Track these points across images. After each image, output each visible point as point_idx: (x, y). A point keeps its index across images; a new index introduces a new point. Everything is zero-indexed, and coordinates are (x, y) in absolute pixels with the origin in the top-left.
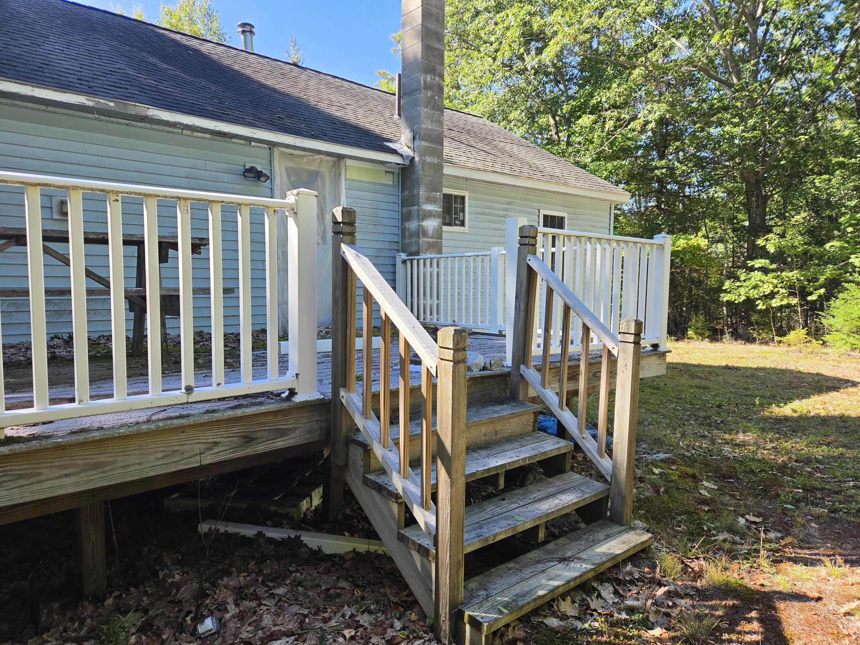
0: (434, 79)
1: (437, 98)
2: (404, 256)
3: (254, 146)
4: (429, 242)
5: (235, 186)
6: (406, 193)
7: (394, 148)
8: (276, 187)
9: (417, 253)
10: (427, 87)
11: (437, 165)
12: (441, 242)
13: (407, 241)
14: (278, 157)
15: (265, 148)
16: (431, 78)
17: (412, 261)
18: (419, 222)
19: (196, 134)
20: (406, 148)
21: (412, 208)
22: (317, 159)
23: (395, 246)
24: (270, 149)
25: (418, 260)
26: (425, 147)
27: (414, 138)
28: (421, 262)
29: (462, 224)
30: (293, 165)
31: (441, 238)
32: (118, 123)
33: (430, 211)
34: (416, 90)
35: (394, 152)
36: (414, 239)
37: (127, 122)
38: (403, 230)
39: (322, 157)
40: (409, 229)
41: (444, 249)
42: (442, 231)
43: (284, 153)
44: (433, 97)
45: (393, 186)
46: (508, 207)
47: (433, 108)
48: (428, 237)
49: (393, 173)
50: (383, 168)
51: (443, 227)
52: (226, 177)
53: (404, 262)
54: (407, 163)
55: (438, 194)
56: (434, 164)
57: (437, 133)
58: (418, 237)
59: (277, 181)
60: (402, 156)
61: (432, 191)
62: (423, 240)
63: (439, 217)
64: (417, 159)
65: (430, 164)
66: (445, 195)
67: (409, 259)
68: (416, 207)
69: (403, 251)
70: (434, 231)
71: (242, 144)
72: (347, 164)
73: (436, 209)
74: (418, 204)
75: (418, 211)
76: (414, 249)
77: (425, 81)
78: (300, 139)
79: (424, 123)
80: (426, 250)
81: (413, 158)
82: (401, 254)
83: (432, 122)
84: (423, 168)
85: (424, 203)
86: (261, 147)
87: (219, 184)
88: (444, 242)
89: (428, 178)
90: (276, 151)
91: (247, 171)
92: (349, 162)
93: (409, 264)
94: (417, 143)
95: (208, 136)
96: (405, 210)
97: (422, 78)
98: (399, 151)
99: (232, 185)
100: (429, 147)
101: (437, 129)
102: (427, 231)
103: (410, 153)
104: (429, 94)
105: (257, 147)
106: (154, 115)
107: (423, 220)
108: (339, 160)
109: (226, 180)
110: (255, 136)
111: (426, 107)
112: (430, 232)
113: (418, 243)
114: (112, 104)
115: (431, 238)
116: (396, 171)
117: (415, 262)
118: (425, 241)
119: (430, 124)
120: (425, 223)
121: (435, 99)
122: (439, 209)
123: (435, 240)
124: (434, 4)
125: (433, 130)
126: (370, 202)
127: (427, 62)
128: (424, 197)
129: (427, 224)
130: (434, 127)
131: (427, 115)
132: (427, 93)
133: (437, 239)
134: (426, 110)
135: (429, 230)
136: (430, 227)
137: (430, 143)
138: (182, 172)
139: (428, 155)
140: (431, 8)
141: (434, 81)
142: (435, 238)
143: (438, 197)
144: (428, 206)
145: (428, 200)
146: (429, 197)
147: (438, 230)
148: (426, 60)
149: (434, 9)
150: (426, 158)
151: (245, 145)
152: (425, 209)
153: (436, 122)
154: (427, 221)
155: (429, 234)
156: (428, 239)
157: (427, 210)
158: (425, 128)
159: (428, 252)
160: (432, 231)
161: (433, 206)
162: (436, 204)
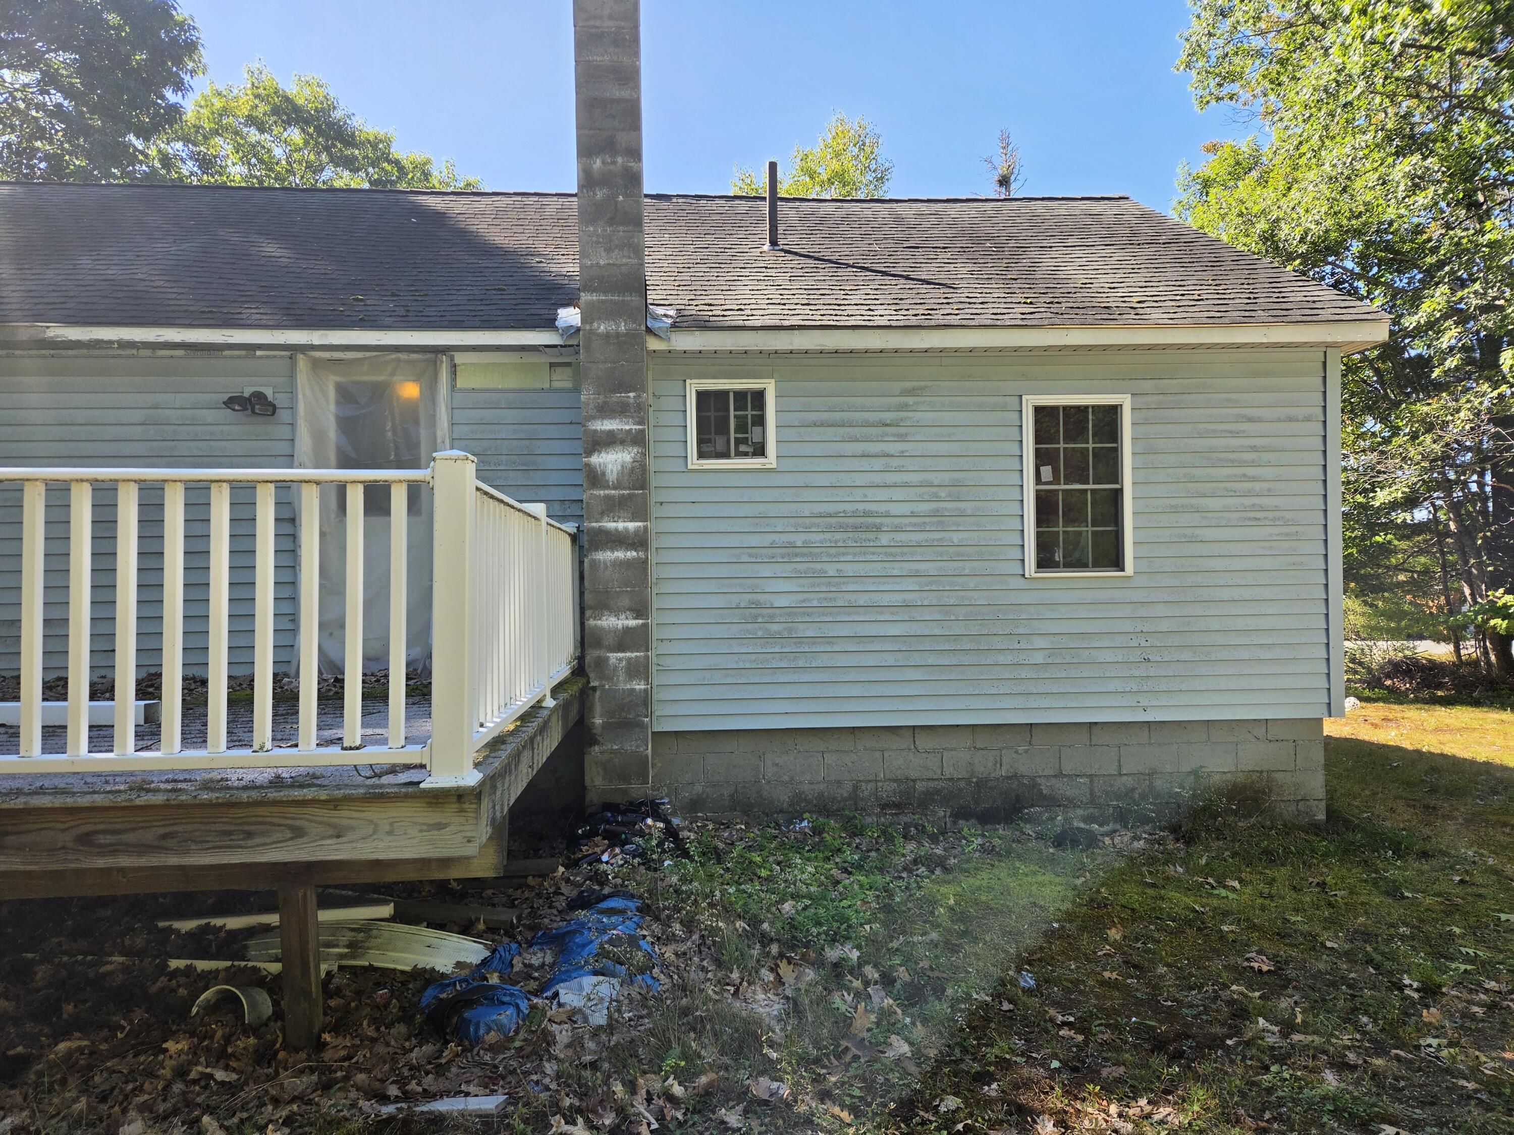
0: (614, 163)
1: (621, 198)
3: (261, 357)
4: (608, 498)
5: (226, 428)
8: (300, 421)
10: (592, 182)
11: (627, 335)
12: (644, 497)
14: (304, 368)
15: (282, 357)
16: (603, 162)
18: (583, 457)
19: (160, 352)
22: (387, 362)
24: (291, 357)
26: (593, 303)
29: (760, 451)
30: (338, 378)
31: (644, 487)
33: (611, 433)
39: (400, 355)
42: (644, 471)
43: (319, 360)
44: (610, 199)
45: (571, 389)
46: (910, 400)
47: (612, 222)
48: (608, 487)
49: (570, 365)
52: (210, 415)
54: (566, 340)
55: (632, 395)
56: (618, 335)
57: (624, 269)
59: (305, 409)
61: (614, 391)
62: (593, 495)
63: (635, 442)
65: (607, 336)
70: (621, 473)
71: (239, 357)
72: (457, 362)
73: (627, 427)
77: (587, 172)
79: (587, 257)
80: (602, 513)
83: (608, 250)
84: (587, 347)
85: (592, 418)
86: (275, 357)
87: (198, 428)
89: (601, 366)
90: (302, 359)
92: (459, 358)
95: (180, 353)
97: (580, 168)
99: (221, 428)
100: (602, 301)
101: (624, 261)
102: (603, 474)
104: (604, 193)
105: (267, 357)
107: (590, 454)
109: (210, 420)
110: (231, 341)
111: (593, 221)
112: (612, 477)
115: (615, 488)
118: (599, 497)
119: (603, 254)
120: (596, 459)
121: (616, 203)
122: (634, 427)
123: (626, 492)
124: (607, 12)
125: (614, 265)
126: (512, 427)
127: (592, 132)
128: (591, 406)
129: (601, 460)
130: (617, 257)
131: (594, 239)
132: (596, 194)
133: (630, 489)
134: (591, 229)
135: (608, 471)
136: (610, 466)
137: (605, 292)
138: (137, 416)
139: (599, 319)
140: (598, 23)
141: (611, 167)
142: (624, 489)
143: (632, 401)
144: (605, 422)
145: (605, 411)
146: (605, 402)
147: (632, 470)
148: (590, 129)
149: (608, 23)
150: (595, 325)
151: (246, 357)
152: (596, 431)
153: (621, 247)
154: (603, 455)
155: (607, 481)
156: (607, 492)
157: (603, 432)
158: (592, 267)
159: (606, 518)
160: (615, 473)
161: (618, 421)
162: (626, 417)
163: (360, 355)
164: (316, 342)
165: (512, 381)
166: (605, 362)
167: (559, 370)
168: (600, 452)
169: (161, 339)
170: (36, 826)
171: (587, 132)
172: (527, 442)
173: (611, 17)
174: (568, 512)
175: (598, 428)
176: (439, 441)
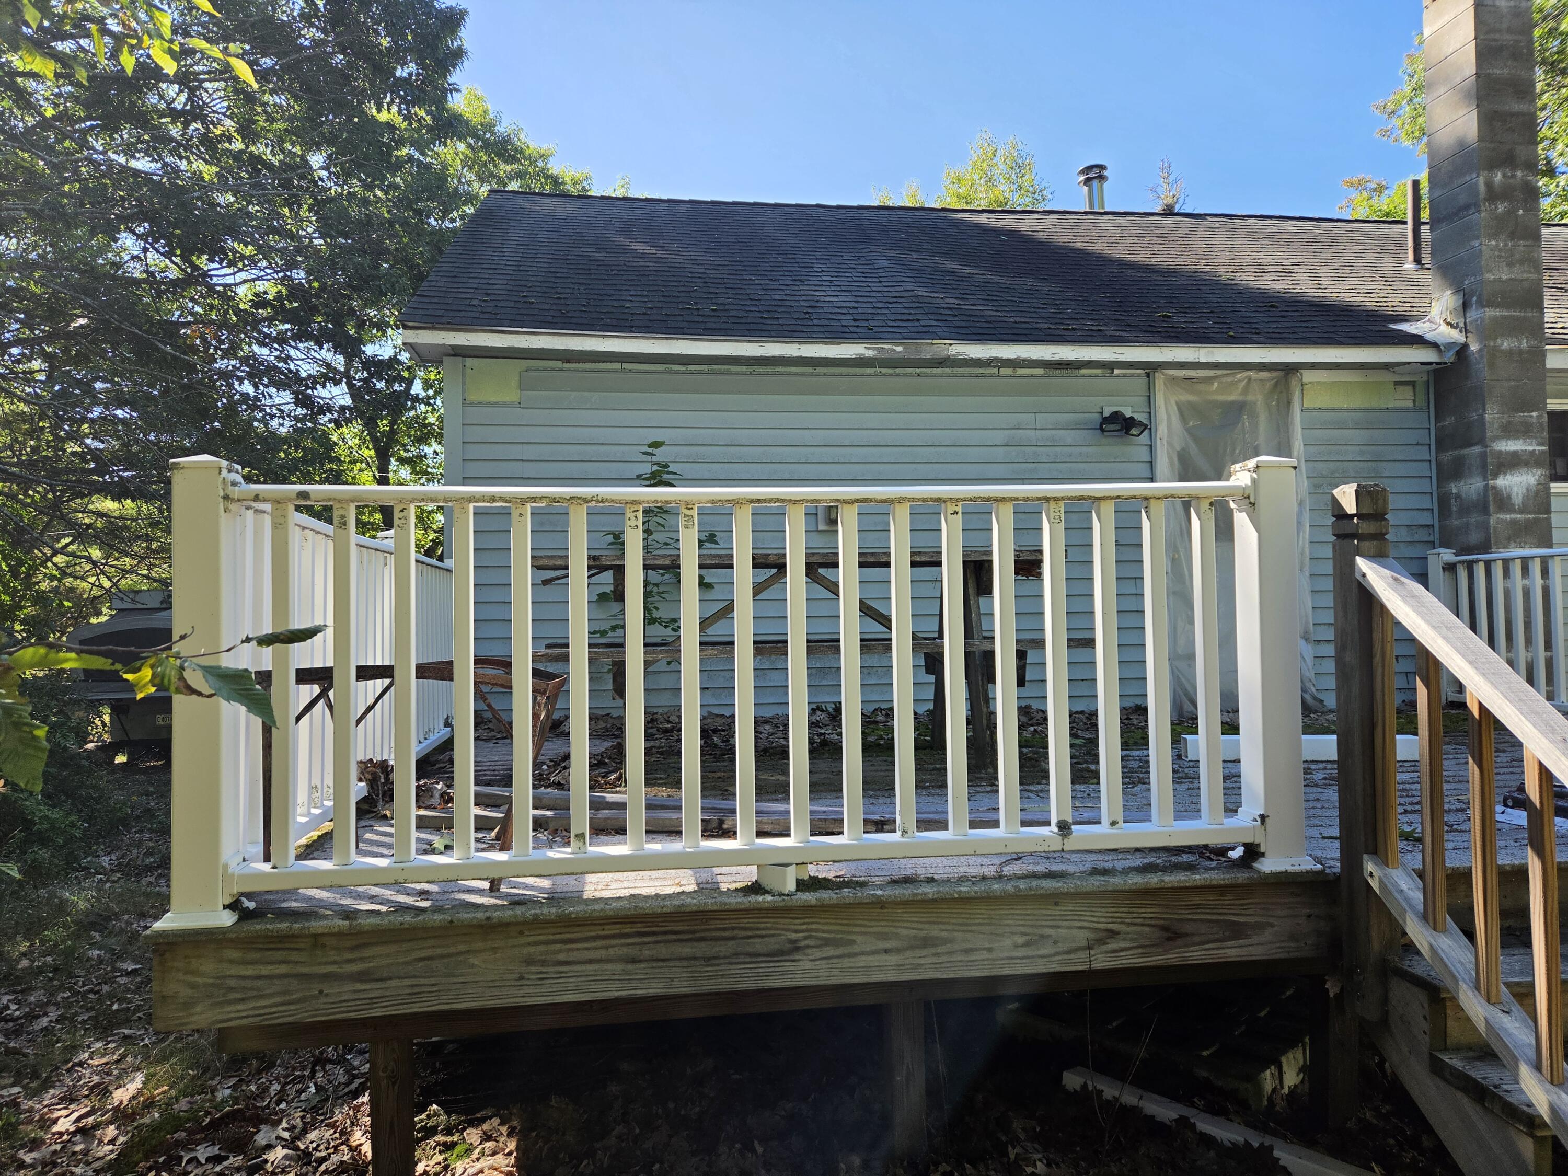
0: (1513, 176)
1: (1521, 212)
2: (1448, 555)
3: (1118, 376)
4: (1514, 522)
5: (1084, 449)
6: (1450, 421)
7: (1415, 332)
8: (1158, 441)
9: (1485, 547)
10: (1493, 195)
11: (1528, 352)
12: (1548, 520)
13: (1455, 522)
14: (1162, 387)
15: (1139, 375)
16: (1504, 176)
17: (1470, 566)
18: (1485, 479)
19: (1020, 372)
20: (1444, 329)
21: (1466, 451)
22: (1240, 381)
23: (1423, 535)
24: (1148, 375)
25: (1488, 564)
26: (1495, 319)
27: (1465, 306)
28: (1498, 569)
30: (1191, 398)
31: (1548, 511)
32: (905, 375)
33: (1515, 454)
34: (1467, 207)
35: (1417, 340)
36: (1474, 518)
37: (918, 370)
38: (1444, 502)
39: (1251, 373)
40: (1458, 496)
41: (1556, 536)
42: (1548, 494)
43: (1174, 378)
44: (1511, 212)
45: (1415, 409)
47: (1512, 236)
48: (1514, 511)
49: (1412, 384)
50: (1390, 377)
51: (1552, 485)
52: (1069, 436)
53: (1450, 568)
54: (1450, 357)
55: (1534, 414)
56: (1521, 352)
57: (1524, 285)
58: (1485, 511)
59: (1162, 430)
60: (1435, 345)
61: (1517, 411)
62: (1498, 519)
63: (1538, 464)
64: (1474, 347)
65: (1510, 353)
66: (1552, 414)
67: (1462, 562)
68: (1476, 449)
69: (1445, 544)
70: (1526, 497)
71: (1097, 376)
72: (1305, 380)
73: (1531, 448)
74: (1482, 441)
75: (1483, 456)
76: (1474, 537)
77: (1489, 185)
78: (1206, 350)
79: (1490, 271)
80: (1509, 539)
81: (1465, 346)
82: (1441, 550)
83: (1510, 265)
84: (1492, 365)
85: (1496, 438)
86: (1132, 375)
87: (1058, 449)
88: (1555, 519)
89: (1505, 384)
90: (1159, 379)
91: (1106, 420)
92: (1308, 376)
93: (1462, 574)
94: (1473, 314)
95: (1040, 371)
96: (1447, 456)
97: (1481, 180)
98: (1429, 336)
99: (1078, 449)
100: (1504, 317)
101: (1525, 276)
102: (1509, 497)
103: (1456, 336)
104: (1501, 208)
105: (1125, 375)
106: (958, 353)
107: (1495, 476)
108: (1287, 374)
109: (1069, 441)
110: (1122, 358)
111: (1494, 235)
112: (1517, 500)
113: (1485, 527)
114: (899, 349)
115: (1521, 512)
116: (1421, 378)
117: (1480, 570)
118: (1504, 521)
119: (1505, 269)
120: (1502, 482)
121: (1517, 216)
122: (1538, 448)
123: (1532, 516)
124: (1505, 26)
125: (1515, 280)
126: (1358, 448)
127: (1493, 145)
128: (1496, 426)
129: (1507, 483)
130: (1518, 273)
131: (1496, 253)
132: (1496, 208)
133: (1535, 513)
134: (1494, 243)
135: (1514, 495)
136: (1515, 489)
137: (1507, 308)
138: (999, 437)
139: (1503, 335)
140: (1497, 36)
141: (1511, 181)
142: (1530, 513)
143: (1534, 420)
144: (1510, 442)
145: (1509, 431)
146: (1509, 423)
147: (1537, 493)
148: (1492, 142)
149: (1507, 37)
150: (1499, 341)
151: (1102, 375)
152: (1500, 451)
153: (1522, 262)
154: (1508, 477)
155: (1513, 505)
156: (1513, 516)
157: (1507, 453)
158: (1495, 280)
159: (1513, 545)
160: (1520, 497)
161: (1521, 441)
162: (1529, 437)
163: (1209, 373)
164: (1203, 360)
165: (1357, 401)
166: (1509, 380)
167: (1400, 388)
168: (1505, 474)
171: (1490, 145)
172: (1372, 464)
173: (1509, 31)
175: (1503, 449)
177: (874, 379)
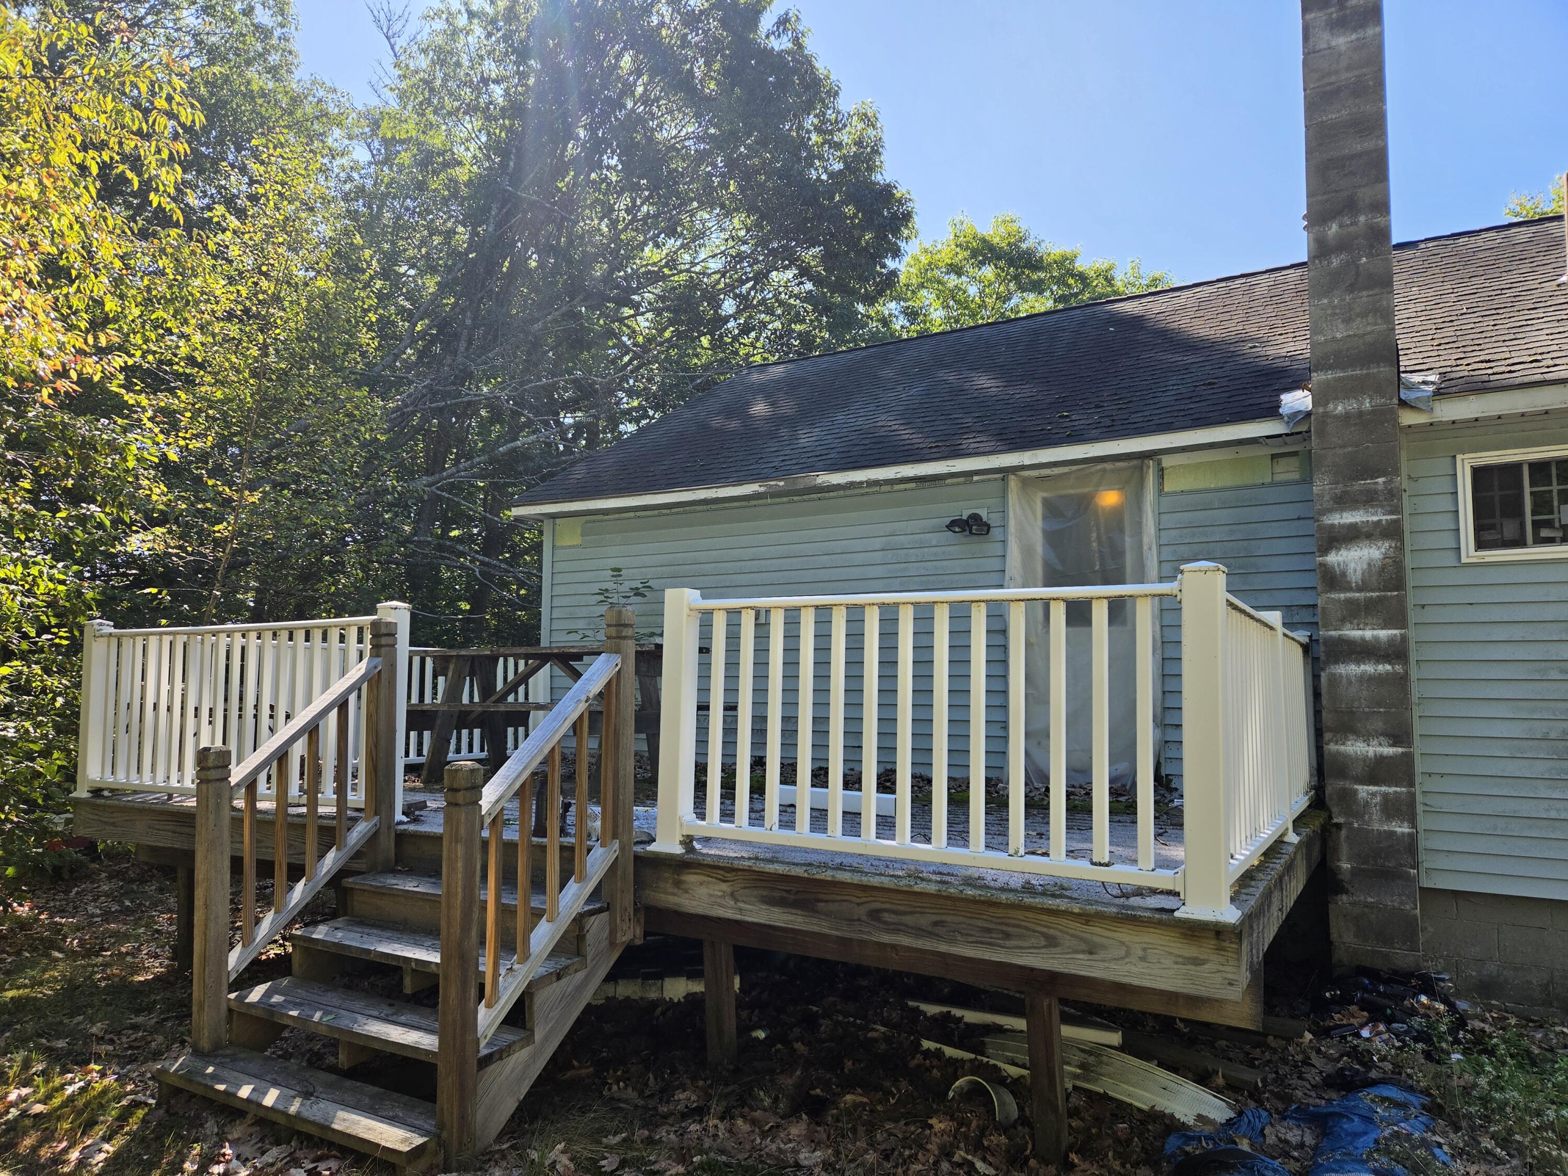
0: (1354, 223)
1: (1364, 260)
3: (977, 482)
4: (1349, 601)
5: (947, 549)
8: (1011, 538)
10: (1328, 251)
11: (1373, 412)
12: (1401, 601)
14: (1015, 488)
15: (996, 479)
16: (1341, 226)
18: (1317, 555)
19: (896, 487)
22: (1095, 473)
24: (1003, 478)
26: (1325, 383)
30: (1045, 494)
31: (1402, 588)
32: (809, 500)
33: (1353, 527)
39: (1106, 465)
42: (1404, 569)
43: (1024, 479)
44: (1350, 263)
45: (1298, 481)
47: (1351, 288)
48: (1350, 589)
50: (1263, 451)
52: (934, 538)
55: (1381, 480)
56: (1360, 414)
57: (1368, 338)
59: (1014, 527)
61: (1357, 479)
62: (1330, 599)
63: (1385, 535)
65: (1347, 416)
70: (1369, 573)
71: (959, 484)
72: (1164, 465)
73: (1375, 519)
75: (1316, 531)
77: (1321, 240)
80: (1343, 620)
83: (1347, 321)
84: (1320, 432)
85: (1327, 511)
86: (989, 480)
87: (926, 550)
89: (1340, 451)
90: (1013, 482)
92: (1167, 461)
95: (913, 485)
97: (1311, 238)
99: (942, 548)
100: (1339, 379)
101: (1369, 329)
102: (1344, 574)
104: (1337, 261)
105: (983, 481)
106: (824, 482)
107: (1323, 553)
108: (1141, 462)
109: (934, 543)
111: (1326, 292)
112: (1355, 577)
114: (782, 483)
115: (1359, 590)
116: (1304, 448)
118: (1339, 601)
119: (1341, 326)
120: (1333, 558)
121: (1358, 266)
122: (1384, 518)
123: (1374, 594)
125: (1355, 335)
126: (1227, 528)
127: (1326, 197)
128: (1327, 498)
129: (1340, 559)
130: (1359, 326)
131: (1329, 312)
132: (1330, 263)
133: (1379, 590)
134: (1326, 301)
135: (1350, 571)
136: (1352, 565)
137: (1343, 369)
138: (878, 543)
139: (1336, 398)
140: (1333, 79)
141: (1351, 229)
142: (1372, 590)
143: (1380, 487)
144: (1345, 514)
145: (1343, 502)
146: (1344, 492)
147: (1383, 568)
148: (1325, 193)
149: (1344, 76)
150: (1331, 406)
151: (965, 483)
152: (1333, 526)
153: (1363, 315)
154: (1343, 552)
155: (1349, 583)
156: (1349, 595)
157: (1342, 526)
158: (1326, 341)
159: (1349, 625)
160: (1359, 573)
161: (1361, 512)
162: (1372, 506)
163: (1066, 470)
164: (1027, 462)
165: (1226, 479)
166: (1344, 446)
167: (1283, 461)
168: (1339, 549)
169: (899, 476)
170: (839, 898)
171: (1320, 198)
172: (1245, 543)
173: (1349, 68)
174: (1296, 619)
175: (1336, 522)
176: (1145, 548)
177: (788, 506)
